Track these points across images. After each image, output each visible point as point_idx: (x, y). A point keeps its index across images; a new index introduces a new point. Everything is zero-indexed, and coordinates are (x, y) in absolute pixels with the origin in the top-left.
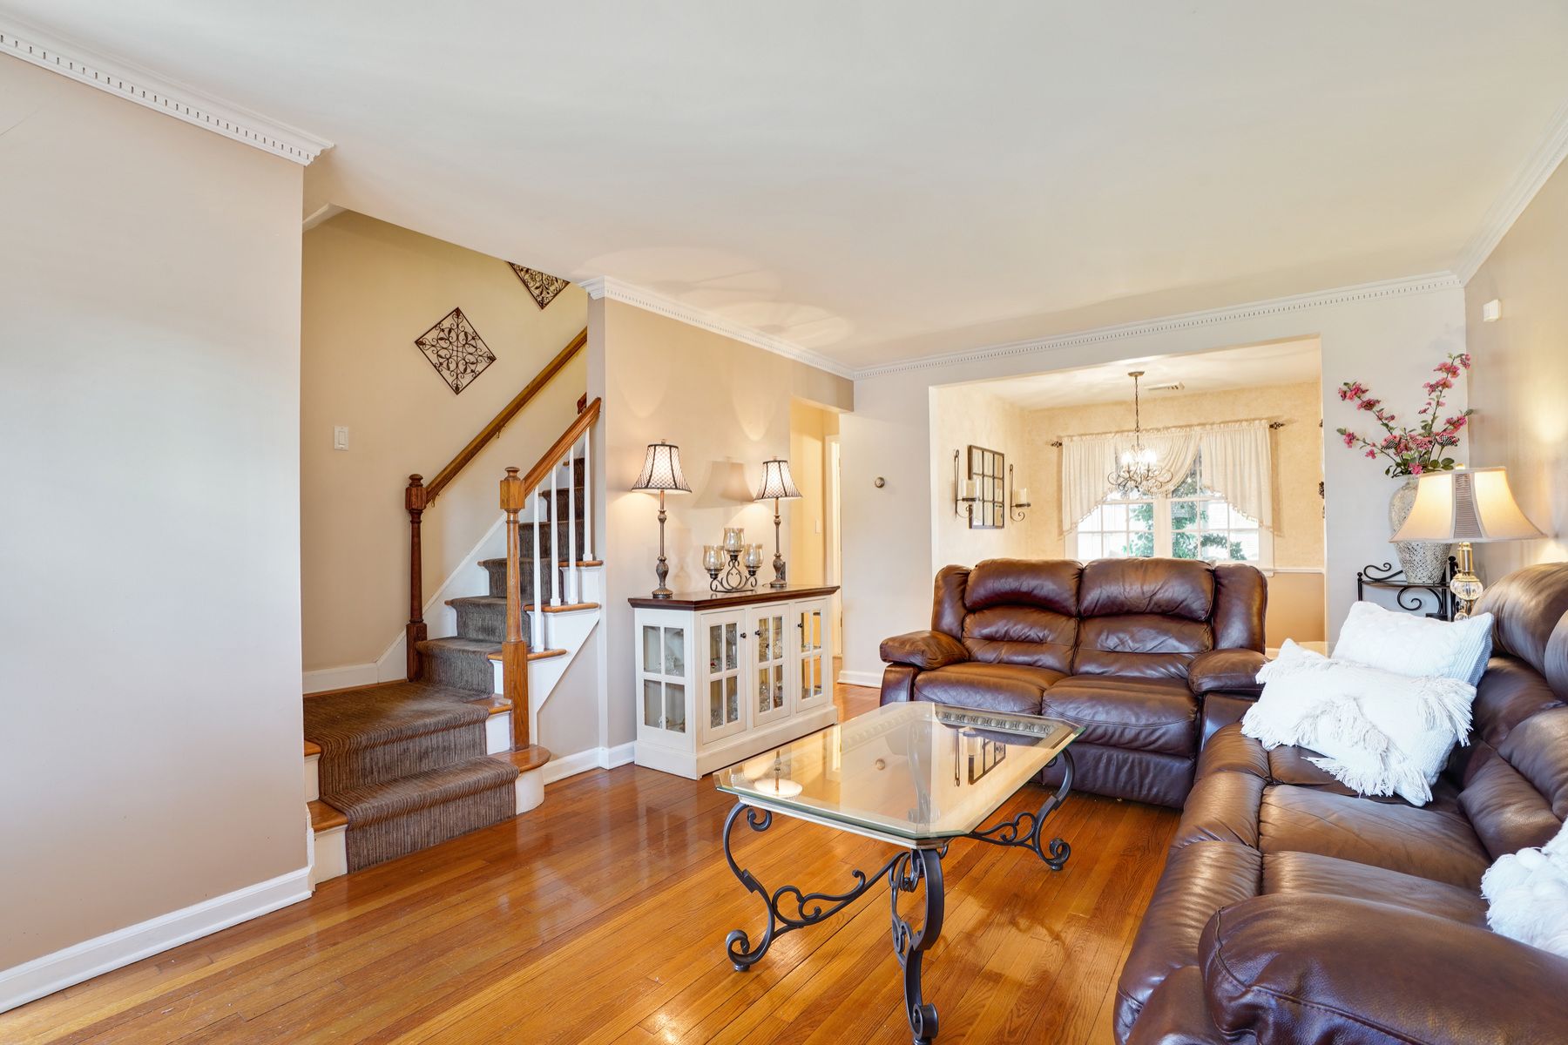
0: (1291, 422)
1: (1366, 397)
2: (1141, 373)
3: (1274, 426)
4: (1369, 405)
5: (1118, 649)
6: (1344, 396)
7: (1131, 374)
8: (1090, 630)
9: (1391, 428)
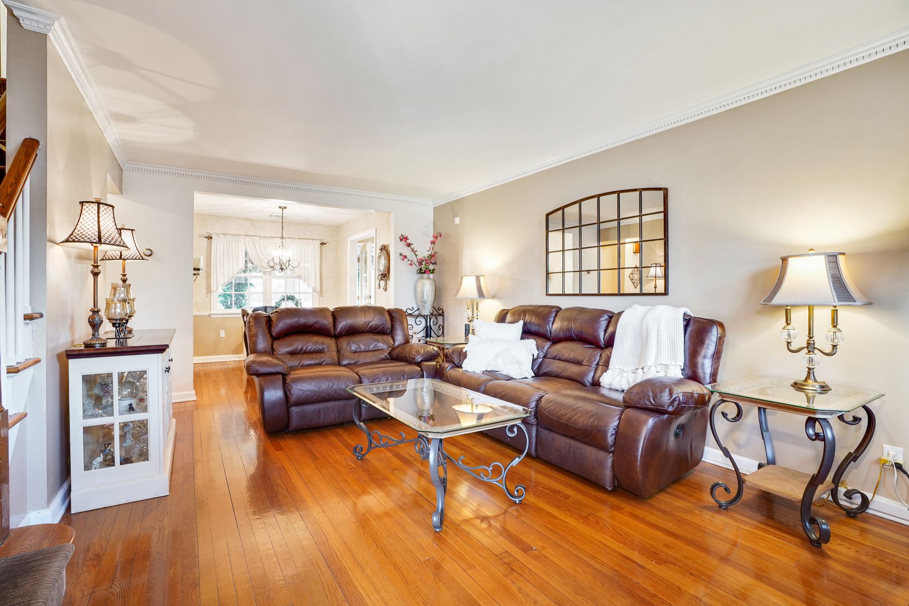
0: (328, 243)
1: (408, 241)
2: (285, 208)
3: (322, 244)
4: (409, 245)
5: (358, 350)
6: (401, 240)
7: (280, 207)
8: (344, 342)
9: (417, 255)
